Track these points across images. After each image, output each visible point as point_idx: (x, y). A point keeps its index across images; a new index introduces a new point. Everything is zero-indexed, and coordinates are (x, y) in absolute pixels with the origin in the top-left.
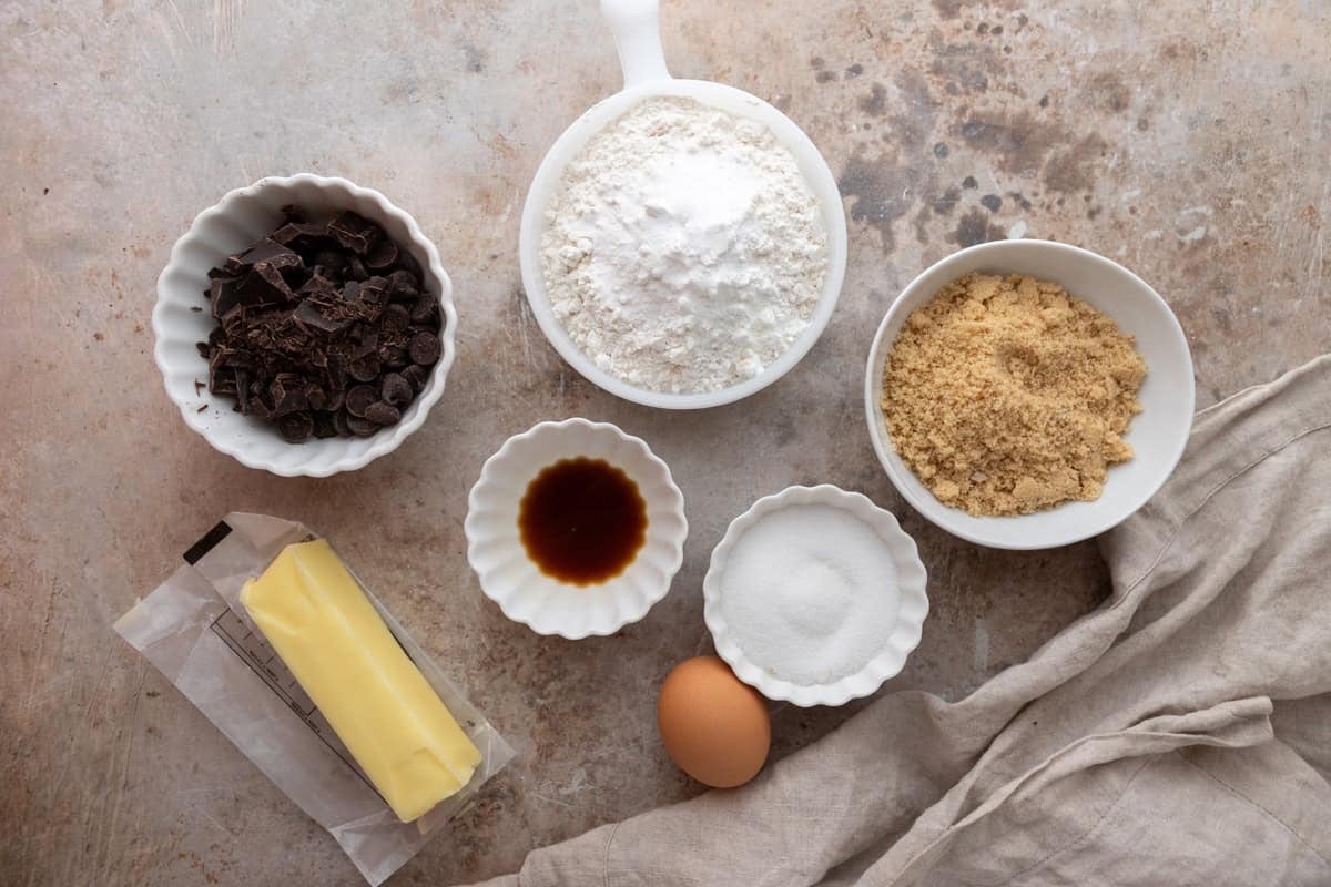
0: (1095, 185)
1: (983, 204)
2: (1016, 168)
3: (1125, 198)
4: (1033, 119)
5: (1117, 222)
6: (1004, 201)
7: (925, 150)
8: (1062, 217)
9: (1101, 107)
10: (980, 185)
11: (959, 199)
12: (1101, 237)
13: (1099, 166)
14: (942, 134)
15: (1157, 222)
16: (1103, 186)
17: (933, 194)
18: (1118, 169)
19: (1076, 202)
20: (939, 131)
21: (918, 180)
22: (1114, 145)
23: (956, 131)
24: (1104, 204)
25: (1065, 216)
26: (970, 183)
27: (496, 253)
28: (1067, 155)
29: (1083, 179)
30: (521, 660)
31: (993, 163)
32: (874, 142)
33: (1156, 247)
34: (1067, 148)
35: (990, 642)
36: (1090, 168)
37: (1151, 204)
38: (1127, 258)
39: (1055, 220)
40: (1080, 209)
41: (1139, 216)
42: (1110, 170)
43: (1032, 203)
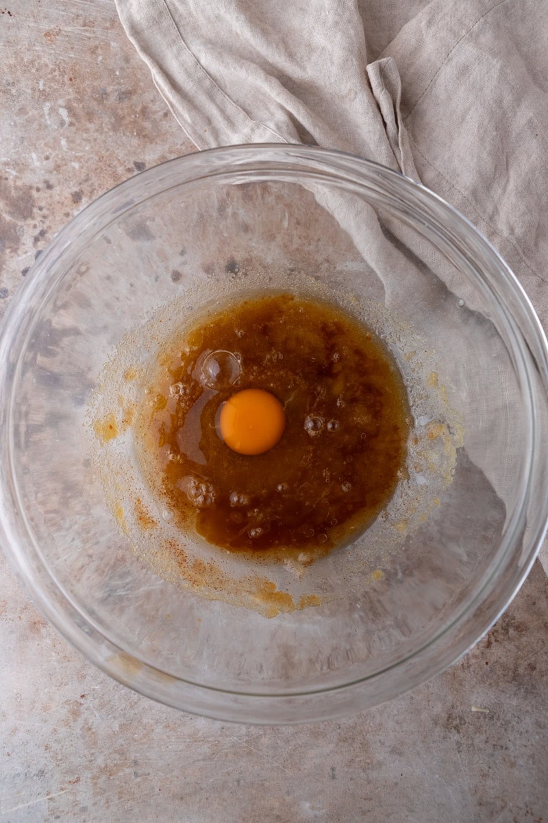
0: (28, 184)
2: (17, 240)
3: (37, 164)
5: (55, 169)
6: (40, 249)
7: (3, 306)
10: (28, 266)
12: (66, 180)
13: (15, 181)
15: (55, 141)
16: (30, 179)
18: (17, 168)
19: (41, 198)
24: (42, 178)
25: (51, 205)
26: (27, 273)
28: (7, 204)
29: (24, 193)
31: (12, 257)
33: (73, 142)
35: (352, 260)
36: (16, 188)
37: (42, 145)
38: (81, 162)
39: (53, 213)
40: (46, 195)
41: (51, 154)
42: (18, 174)
43: (41, 229)
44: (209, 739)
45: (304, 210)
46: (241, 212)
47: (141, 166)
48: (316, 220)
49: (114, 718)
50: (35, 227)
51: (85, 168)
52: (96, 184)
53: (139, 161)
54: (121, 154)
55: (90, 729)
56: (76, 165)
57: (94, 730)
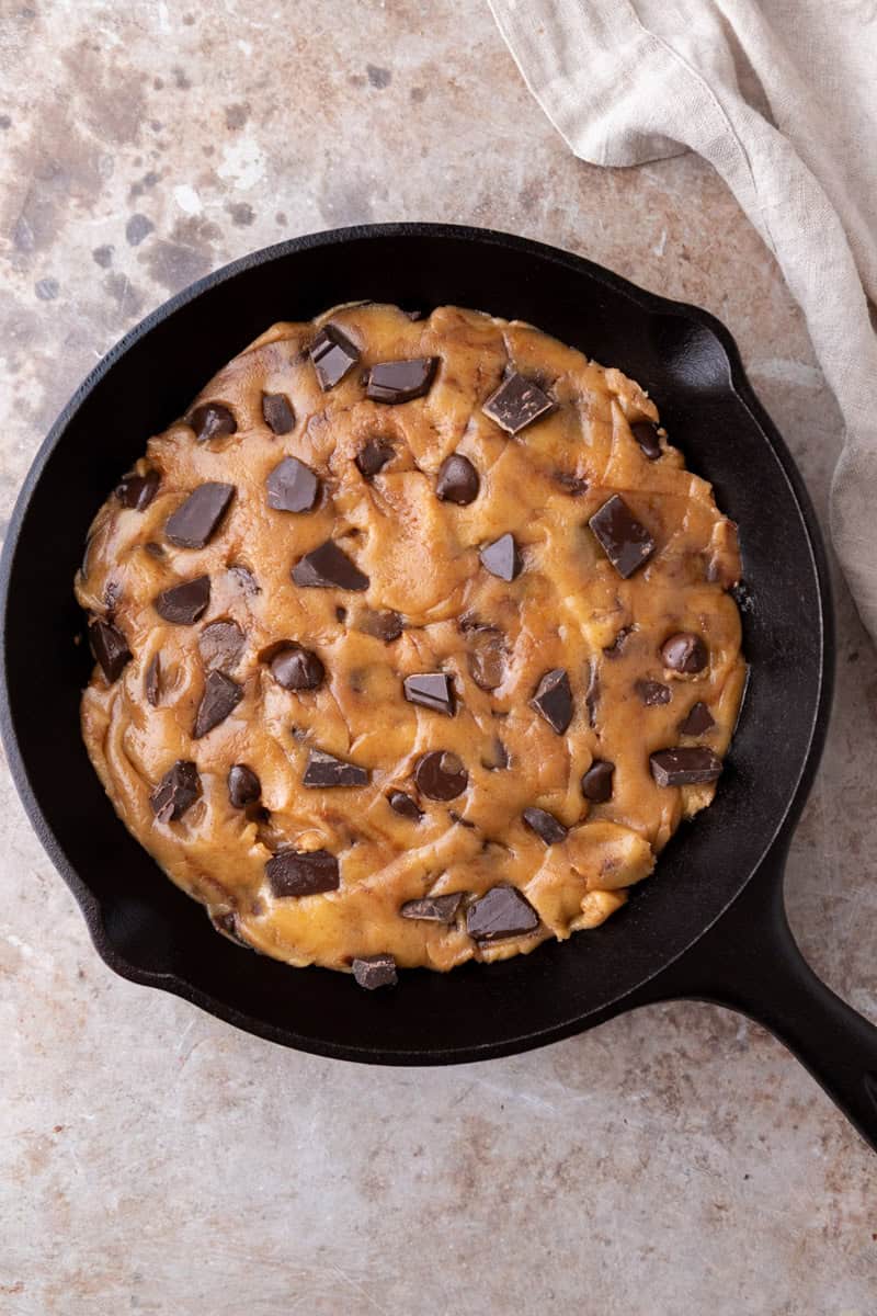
0: (140, 70)
1: (138, 243)
2: (94, 183)
3: (166, 29)
4: (25, 143)
5: (202, 48)
6: (140, 211)
7: (42, 315)
8: (179, 129)
9: (26, 38)
10: (108, 243)
11: (124, 278)
13: (114, 58)
14: (23, 284)
16: (143, 58)
17: (109, 313)
18: (123, 30)
19: (161, 104)
20: (18, 288)
21: (84, 332)
22: (86, 29)
23: (23, 262)
24: (171, 61)
26: (103, 256)
27: (76, 971)
28: (89, 103)
29: (128, 86)
30: (676, 1049)
31: (80, 217)
32: (16, 388)
34: (78, 101)
36: (114, 72)
38: (257, 43)
39: (181, 142)
40: (172, 100)
41: (198, 13)
42: (122, 43)
43: (150, 169)
44: (291, 1265)
45: (703, 234)
46: (573, 211)
47: (381, 76)
48: (726, 261)
49: (113, 1184)
50: (138, 162)
51: (264, 57)
52: (281, 97)
53: (380, 66)
54: (344, 41)
55: (61, 1195)
56: (247, 48)
57: (68, 1199)
